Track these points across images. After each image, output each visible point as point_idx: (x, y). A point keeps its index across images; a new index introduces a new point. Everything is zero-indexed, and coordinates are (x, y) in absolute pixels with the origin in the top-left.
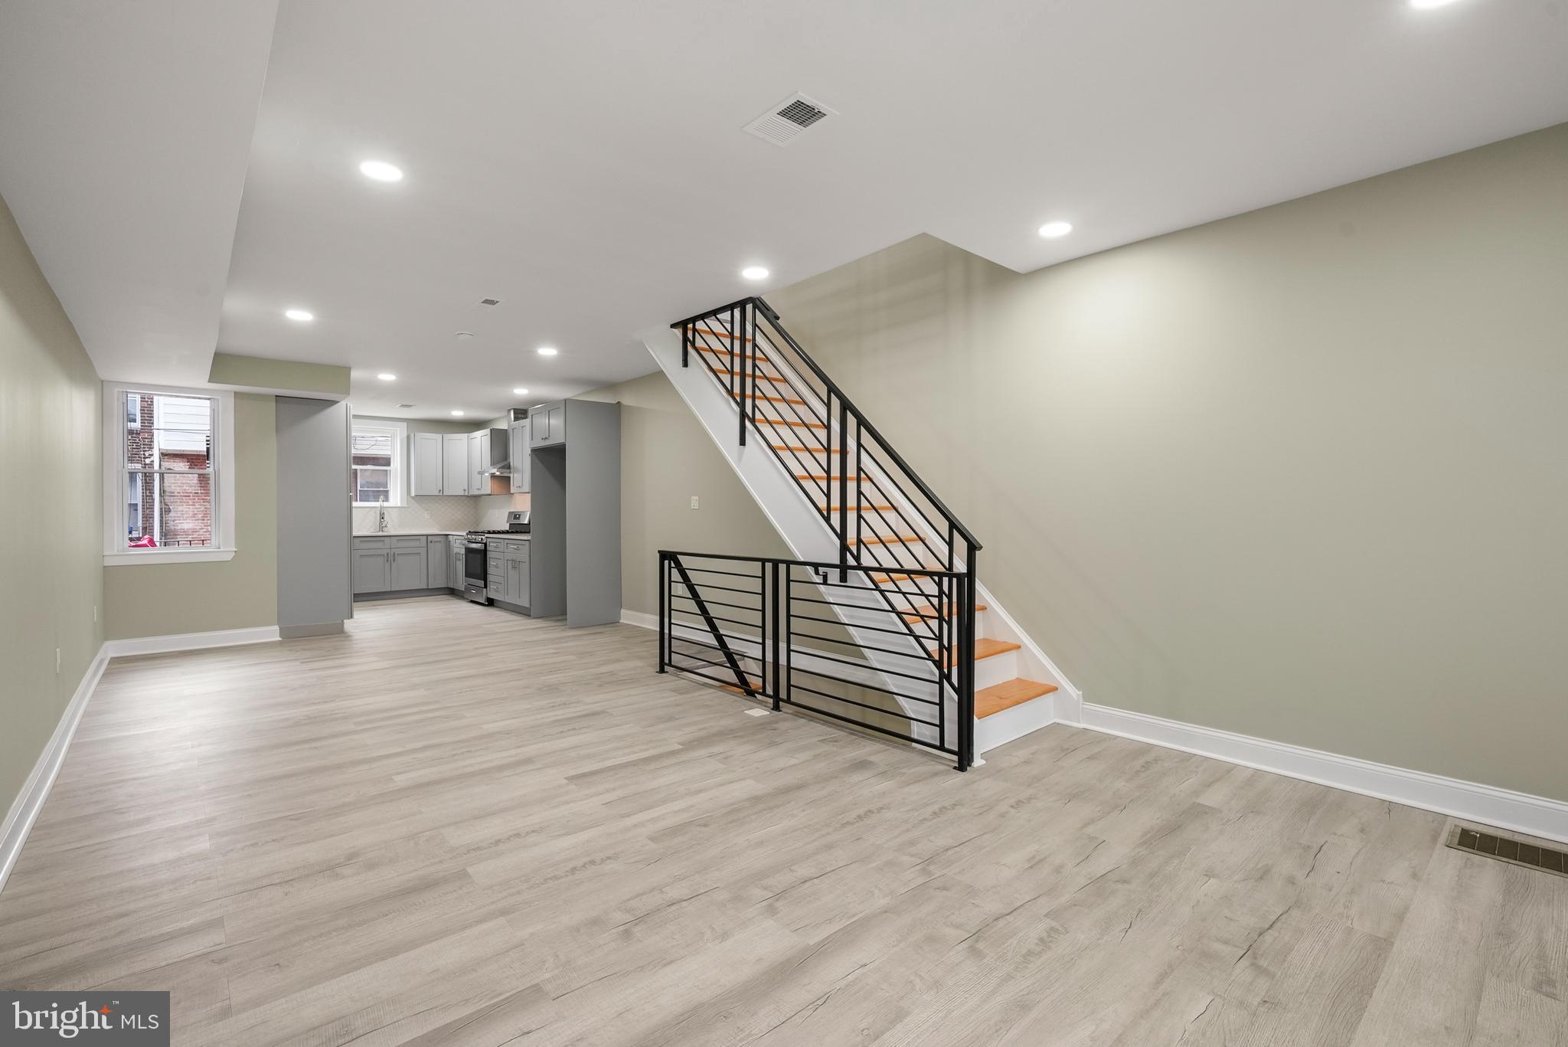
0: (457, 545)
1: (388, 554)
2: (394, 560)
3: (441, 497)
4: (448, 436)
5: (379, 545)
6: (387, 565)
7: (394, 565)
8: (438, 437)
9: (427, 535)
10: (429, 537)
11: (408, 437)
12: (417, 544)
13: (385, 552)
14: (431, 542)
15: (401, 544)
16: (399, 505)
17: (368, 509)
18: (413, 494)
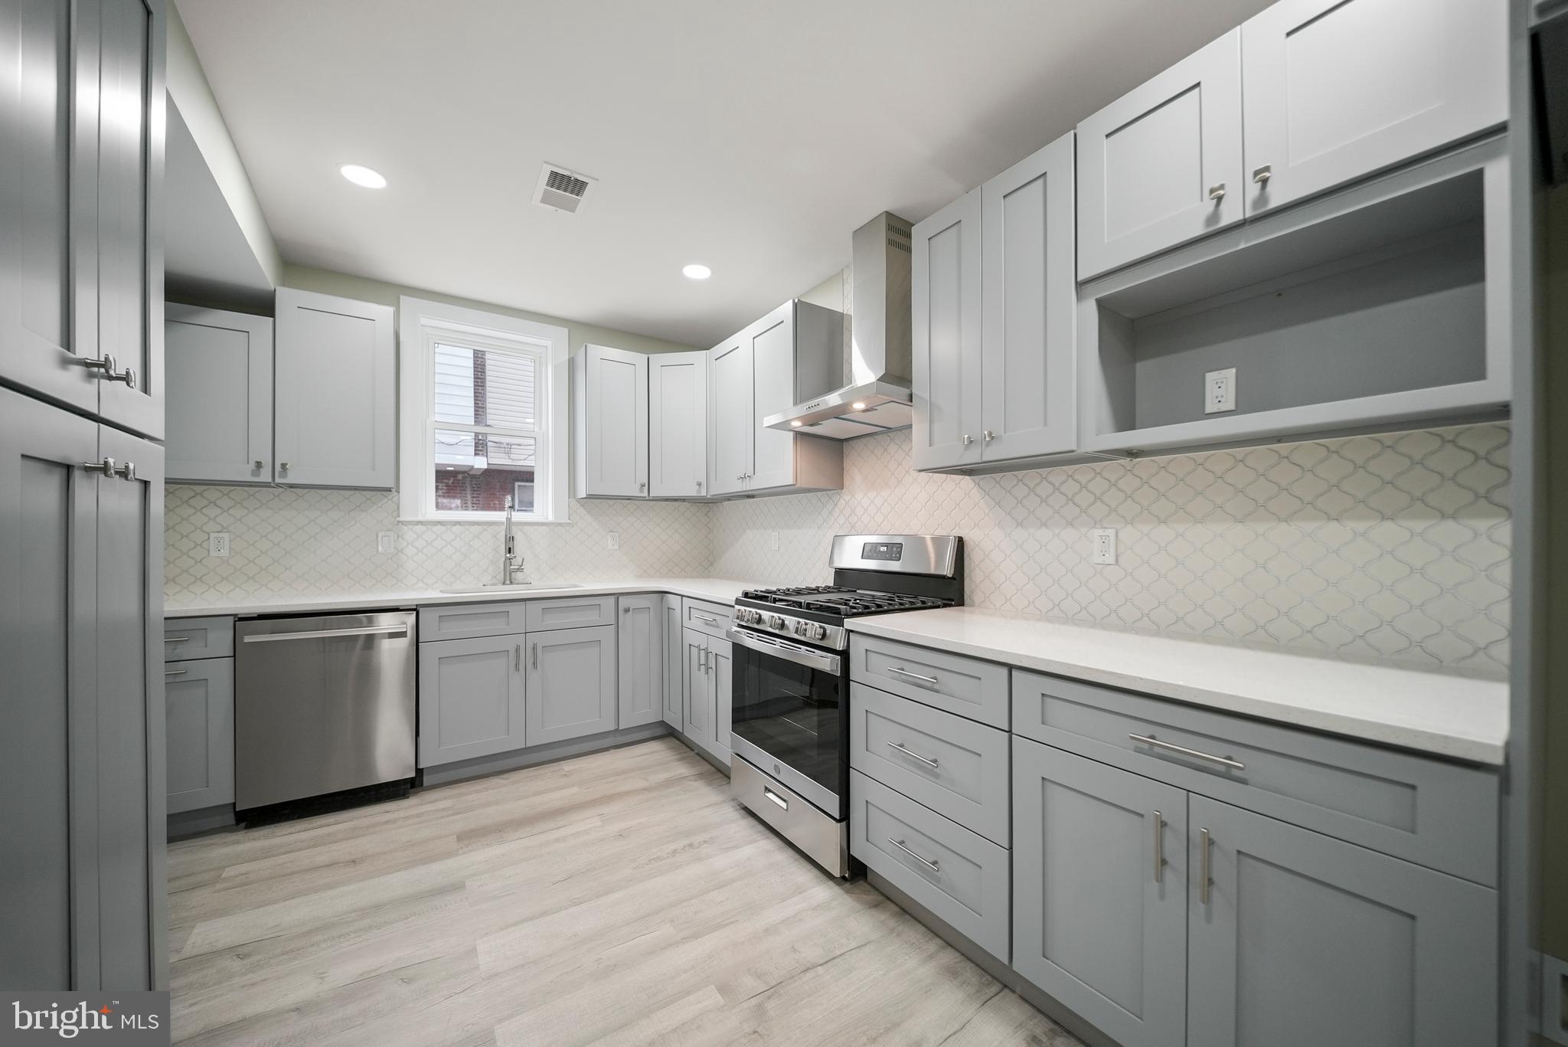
0: (695, 623)
1: (517, 650)
2: (535, 664)
3: (646, 501)
4: (659, 359)
5: (497, 625)
6: (517, 680)
7: (534, 677)
8: (640, 359)
9: (617, 595)
10: (624, 602)
11: (572, 363)
12: (592, 617)
13: (510, 644)
14: (627, 611)
15: (552, 621)
16: (551, 518)
17: (479, 528)
18: (582, 493)
